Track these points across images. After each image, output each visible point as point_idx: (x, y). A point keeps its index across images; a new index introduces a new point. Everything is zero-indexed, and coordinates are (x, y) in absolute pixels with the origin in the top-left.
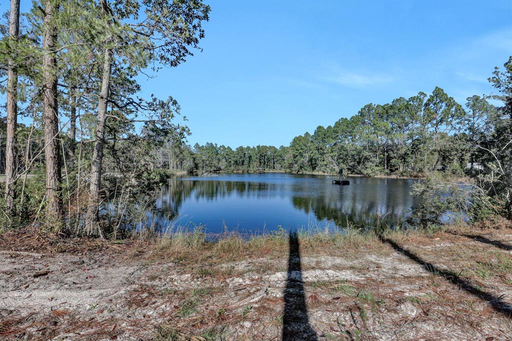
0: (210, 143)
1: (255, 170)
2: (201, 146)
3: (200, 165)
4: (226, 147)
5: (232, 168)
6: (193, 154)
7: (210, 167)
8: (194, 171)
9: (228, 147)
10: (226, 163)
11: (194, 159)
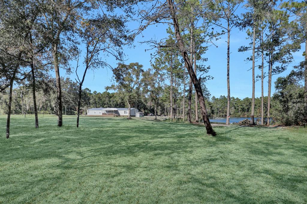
0: (223, 95)
1: (258, 115)
2: (216, 98)
3: (215, 111)
4: (235, 98)
5: (239, 113)
6: (211, 104)
7: (222, 113)
8: (211, 115)
9: (237, 98)
10: (234, 110)
11: (211, 107)
